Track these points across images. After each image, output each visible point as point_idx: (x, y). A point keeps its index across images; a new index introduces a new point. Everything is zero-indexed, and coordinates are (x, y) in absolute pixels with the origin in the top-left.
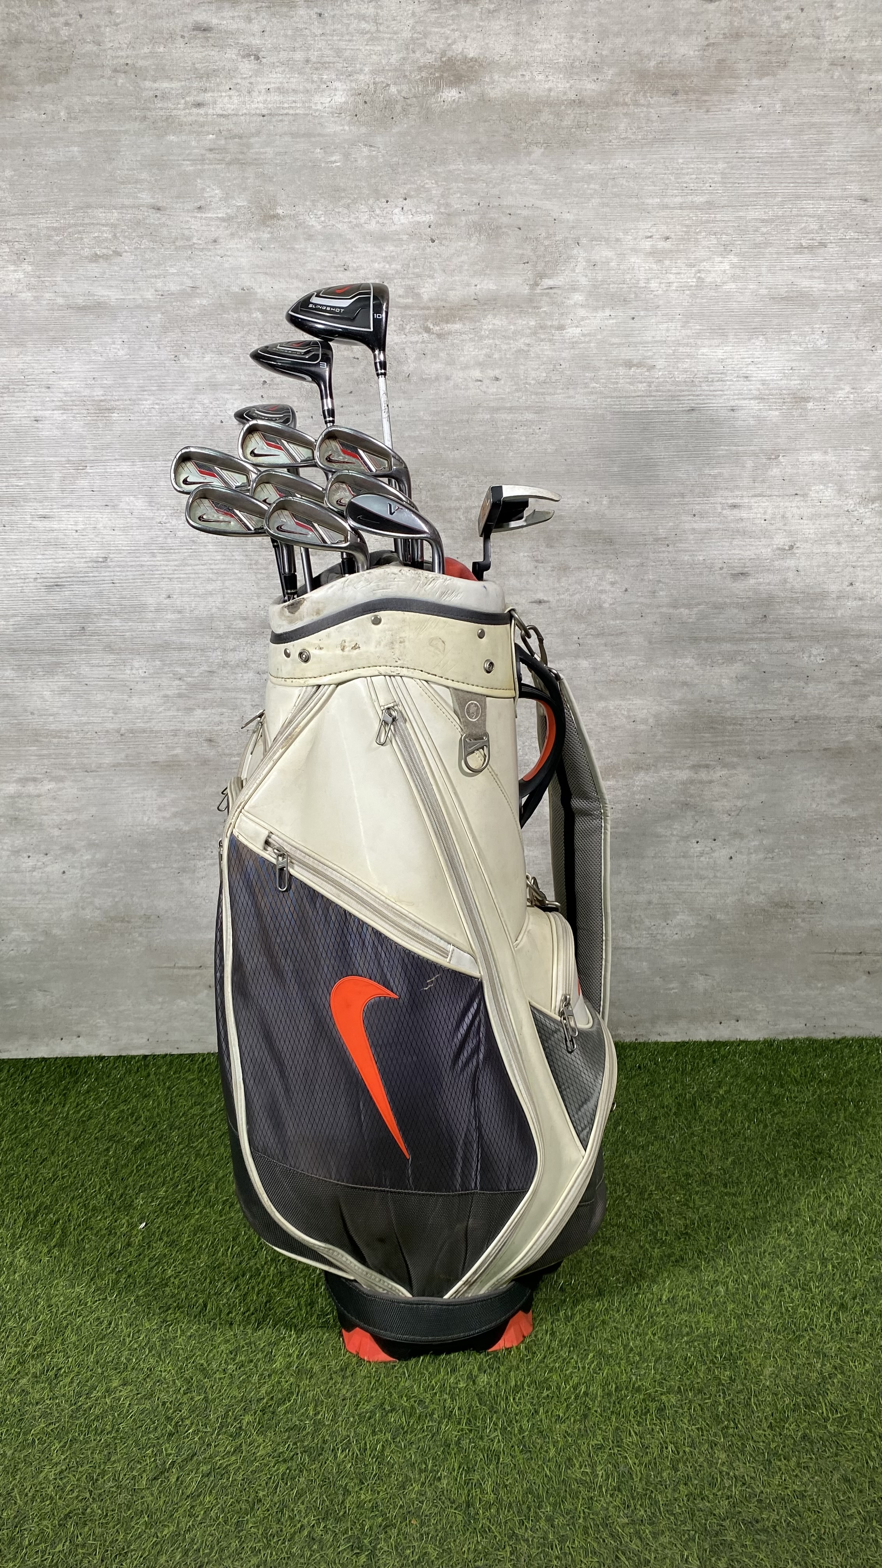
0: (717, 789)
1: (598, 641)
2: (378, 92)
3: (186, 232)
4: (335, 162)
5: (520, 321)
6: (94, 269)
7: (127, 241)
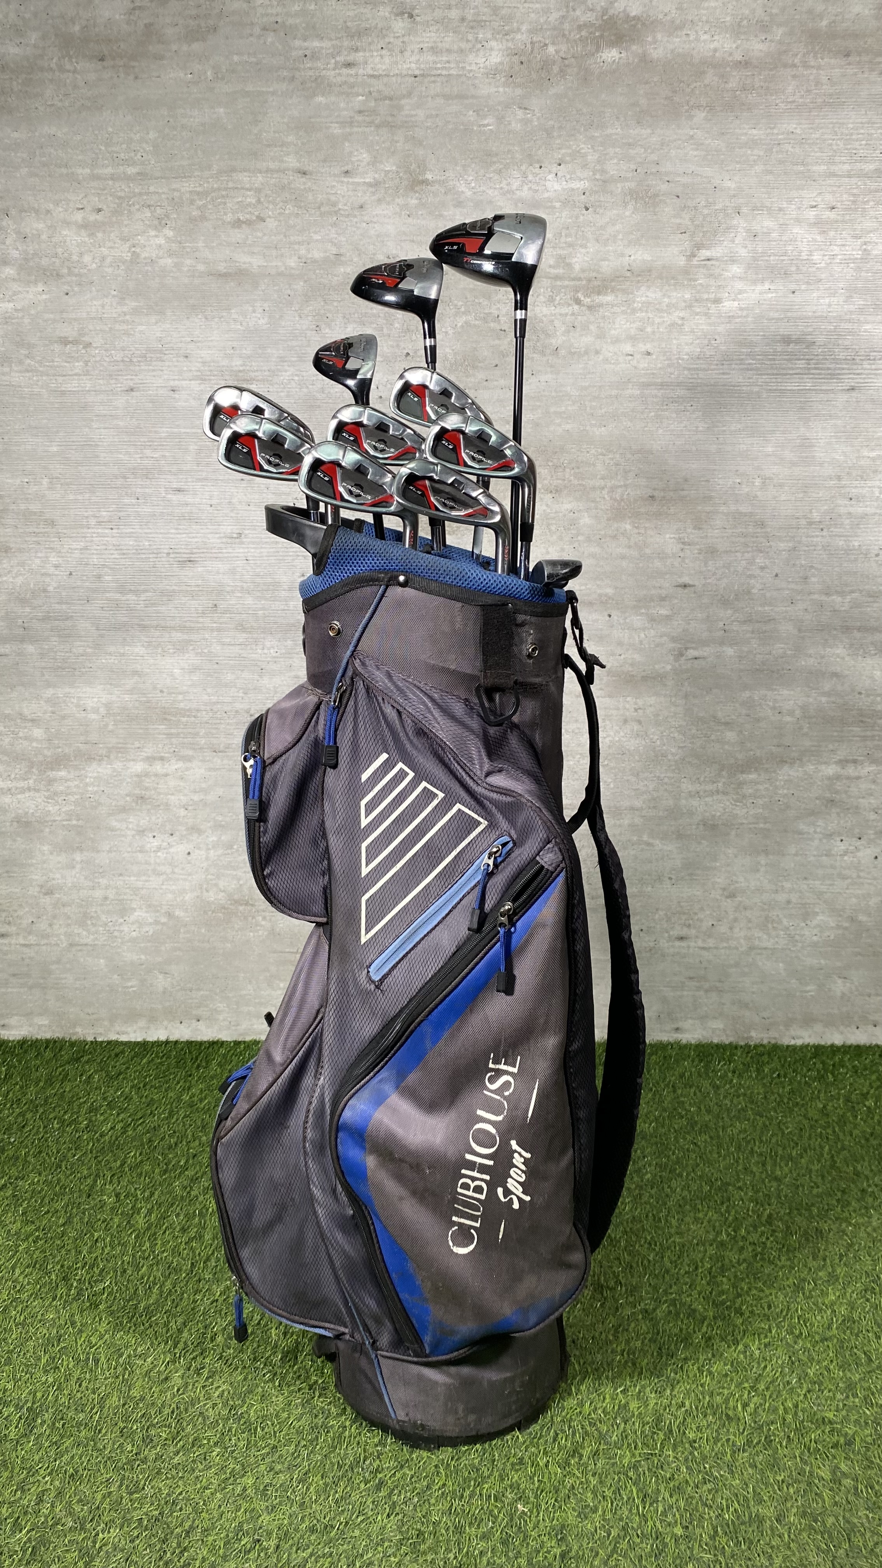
0: (864, 786)
1: (745, 628)
2: (536, 51)
3: (333, 198)
4: (488, 125)
5: (675, 294)
6: (237, 235)
7: (271, 207)
